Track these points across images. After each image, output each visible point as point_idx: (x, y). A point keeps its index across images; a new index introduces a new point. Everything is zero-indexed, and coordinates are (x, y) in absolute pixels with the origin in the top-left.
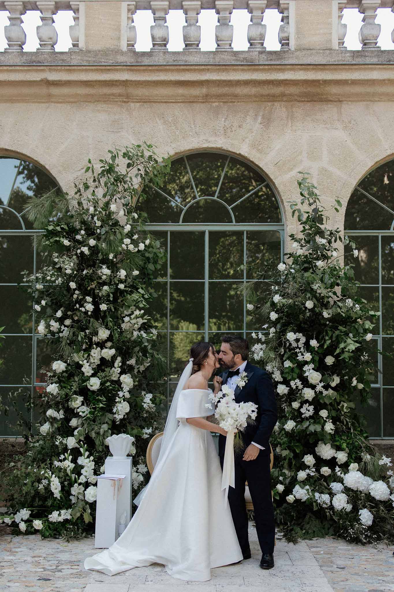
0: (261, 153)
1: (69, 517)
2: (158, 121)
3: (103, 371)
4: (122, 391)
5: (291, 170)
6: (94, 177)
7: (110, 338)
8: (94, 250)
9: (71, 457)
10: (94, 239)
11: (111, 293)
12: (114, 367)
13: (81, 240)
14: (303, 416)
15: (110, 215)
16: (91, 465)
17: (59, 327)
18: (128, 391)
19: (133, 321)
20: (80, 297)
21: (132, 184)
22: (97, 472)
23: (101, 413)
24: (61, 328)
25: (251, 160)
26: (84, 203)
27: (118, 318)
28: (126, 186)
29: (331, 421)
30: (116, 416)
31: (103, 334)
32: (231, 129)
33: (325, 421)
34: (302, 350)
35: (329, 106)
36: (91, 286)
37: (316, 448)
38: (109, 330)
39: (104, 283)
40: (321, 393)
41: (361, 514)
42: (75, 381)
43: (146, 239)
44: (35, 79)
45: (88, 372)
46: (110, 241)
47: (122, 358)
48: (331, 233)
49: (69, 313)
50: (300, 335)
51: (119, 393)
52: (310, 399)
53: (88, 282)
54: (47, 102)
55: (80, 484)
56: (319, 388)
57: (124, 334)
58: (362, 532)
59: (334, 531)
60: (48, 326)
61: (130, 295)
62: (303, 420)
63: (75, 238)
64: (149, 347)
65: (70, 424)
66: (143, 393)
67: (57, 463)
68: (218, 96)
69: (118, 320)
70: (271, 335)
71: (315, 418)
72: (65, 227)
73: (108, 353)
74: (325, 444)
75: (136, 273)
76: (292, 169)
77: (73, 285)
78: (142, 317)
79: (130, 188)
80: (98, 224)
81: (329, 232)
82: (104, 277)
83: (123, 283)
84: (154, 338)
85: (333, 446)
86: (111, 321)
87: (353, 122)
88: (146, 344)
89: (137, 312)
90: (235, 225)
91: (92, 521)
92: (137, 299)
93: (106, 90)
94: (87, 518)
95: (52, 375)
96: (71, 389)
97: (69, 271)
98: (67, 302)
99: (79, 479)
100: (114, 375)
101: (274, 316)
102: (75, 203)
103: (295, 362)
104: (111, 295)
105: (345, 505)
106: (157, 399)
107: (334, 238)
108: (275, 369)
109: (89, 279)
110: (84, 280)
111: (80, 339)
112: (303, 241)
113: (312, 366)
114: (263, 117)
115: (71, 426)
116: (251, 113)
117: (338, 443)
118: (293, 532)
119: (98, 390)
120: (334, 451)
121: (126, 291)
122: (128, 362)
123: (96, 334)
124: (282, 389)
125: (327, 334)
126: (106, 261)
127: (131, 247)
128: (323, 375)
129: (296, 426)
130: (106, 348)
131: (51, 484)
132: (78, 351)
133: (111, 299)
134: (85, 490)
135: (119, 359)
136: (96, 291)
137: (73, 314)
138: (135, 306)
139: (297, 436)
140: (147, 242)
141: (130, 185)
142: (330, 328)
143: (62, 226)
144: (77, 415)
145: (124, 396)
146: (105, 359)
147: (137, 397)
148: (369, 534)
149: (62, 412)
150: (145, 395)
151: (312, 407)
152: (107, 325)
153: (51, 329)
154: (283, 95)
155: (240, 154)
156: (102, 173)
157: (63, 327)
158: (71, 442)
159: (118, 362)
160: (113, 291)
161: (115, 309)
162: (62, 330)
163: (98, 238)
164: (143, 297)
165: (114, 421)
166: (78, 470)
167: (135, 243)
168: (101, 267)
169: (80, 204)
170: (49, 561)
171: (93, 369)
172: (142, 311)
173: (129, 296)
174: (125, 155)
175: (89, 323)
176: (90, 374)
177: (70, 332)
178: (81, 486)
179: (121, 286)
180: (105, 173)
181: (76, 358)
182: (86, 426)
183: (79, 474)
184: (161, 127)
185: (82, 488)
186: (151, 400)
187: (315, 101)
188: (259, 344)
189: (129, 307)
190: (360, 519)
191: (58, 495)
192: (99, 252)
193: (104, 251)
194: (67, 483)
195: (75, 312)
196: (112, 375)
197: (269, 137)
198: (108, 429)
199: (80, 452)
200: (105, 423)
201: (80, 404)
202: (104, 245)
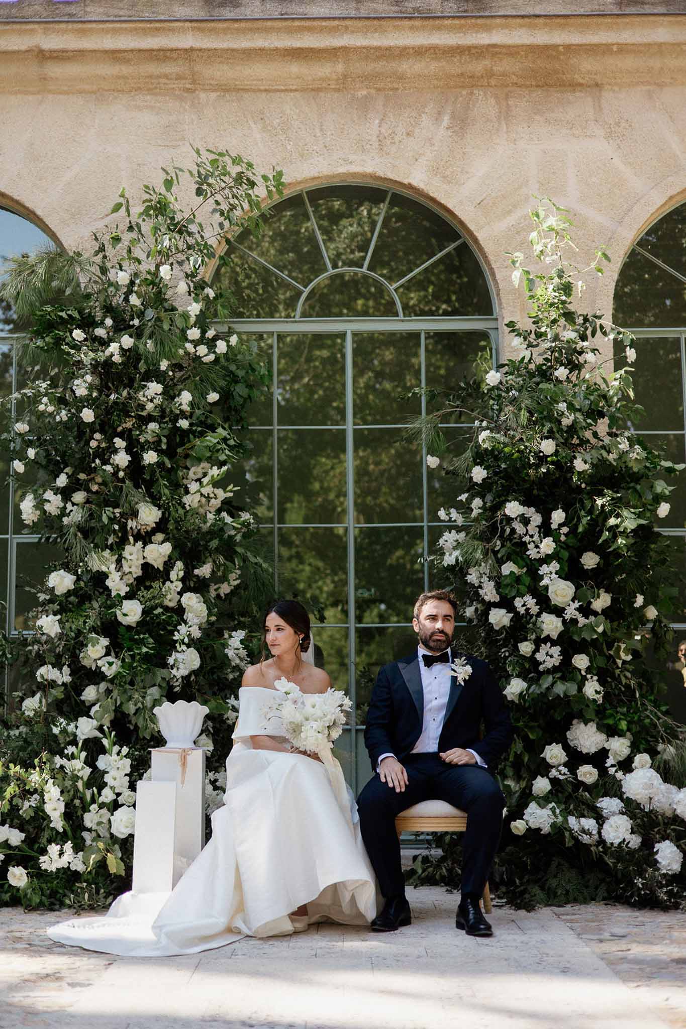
0: (450, 182)
1: (80, 868)
2: (253, 125)
3: (148, 588)
4: (186, 624)
6: (130, 222)
7: (161, 526)
8: (131, 355)
9: (84, 754)
10: (131, 336)
11: (164, 436)
12: (169, 579)
13: (105, 336)
14: (541, 668)
15: (160, 292)
16: (123, 766)
17: (62, 505)
18: (198, 625)
19: (206, 492)
20: (104, 445)
21: (202, 237)
23: (145, 666)
24: (65, 508)
25: (432, 195)
27: (177, 482)
28: (191, 241)
29: (595, 678)
30: (174, 672)
31: (149, 515)
32: (392, 138)
33: (584, 679)
34: (536, 538)
35: (578, 94)
36: (124, 425)
37: (568, 733)
38: (159, 507)
39: (150, 418)
40: (574, 621)
41: (658, 851)
42: (93, 609)
43: (231, 336)
44: (16, 48)
45: (118, 589)
46: (162, 336)
47: (186, 564)
48: (586, 320)
49: (82, 476)
50: (530, 512)
51: (179, 628)
52: (554, 636)
53: (118, 416)
54: (38, 93)
55: (102, 805)
56: (571, 612)
58: (661, 882)
59: (608, 891)
60: (40, 504)
61: (200, 438)
62: (541, 674)
63: (93, 334)
64: (239, 540)
65: (82, 698)
66: (227, 631)
67: (58, 762)
68: (367, 77)
69: (177, 488)
70: (475, 513)
71: (565, 670)
72: (76, 315)
73: (158, 552)
74: (586, 724)
75: (213, 397)
76: (510, 211)
77: (88, 415)
78: (224, 483)
79: (198, 243)
81: (581, 318)
82: (150, 406)
83: (186, 419)
85: (600, 728)
86: (164, 493)
87: (623, 125)
88: (233, 532)
89: (215, 472)
90: (403, 321)
91: (124, 872)
92: (214, 446)
93: (152, 68)
94: (114, 865)
95: (48, 597)
96: (84, 624)
98: (77, 456)
99: (100, 795)
100: (169, 597)
101: (479, 474)
103: (521, 562)
104: (164, 440)
105: (628, 837)
107: (590, 329)
108: (485, 579)
109: (120, 411)
110: (111, 413)
112: (533, 336)
113: (555, 566)
114: (453, 117)
115: (84, 702)
116: (430, 108)
117: (610, 722)
118: (527, 896)
119: (138, 623)
120: (603, 737)
121: (194, 432)
122: (196, 572)
123: (135, 514)
124: (499, 618)
125: (583, 507)
127: (202, 350)
128: (577, 588)
129: (528, 689)
130: (154, 543)
131: (46, 799)
132: (100, 550)
134: (112, 815)
135: (179, 565)
136: (133, 433)
137: (90, 480)
138: (209, 459)
139: (529, 707)
140: (233, 342)
141: (199, 240)
142: (588, 493)
143: (69, 312)
144: (97, 677)
145: (189, 632)
146: (153, 567)
148: (675, 890)
149: (66, 669)
150: (230, 635)
151: (558, 648)
152: (157, 498)
153: (47, 507)
154: (490, 74)
155: (410, 187)
156: (146, 215)
157: (69, 506)
158: (85, 728)
159: (177, 571)
160: (166, 432)
162: (68, 511)
163: (138, 334)
164: (226, 443)
165: (170, 683)
166: (97, 780)
167: (209, 344)
168: (145, 386)
171: (128, 584)
172: (224, 469)
173: (197, 440)
175: (121, 492)
176: (122, 593)
177: (83, 513)
178: (104, 810)
179: (184, 424)
180: (152, 213)
181: (96, 562)
182: (115, 694)
183: (102, 786)
184: (258, 136)
185: (106, 813)
186: (242, 642)
187: (551, 86)
188: (453, 532)
189: (198, 461)
190: (656, 862)
191: (58, 823)
192: (141, 359)
193: (150, 356)
194: (77, 802)
195: (92, 475)
196: (165, 596)
197: (464, 153)
198: (162, 696)
199: (103, 746)
200: (154, 685)
201: (103, 652)
202: (150, 344)
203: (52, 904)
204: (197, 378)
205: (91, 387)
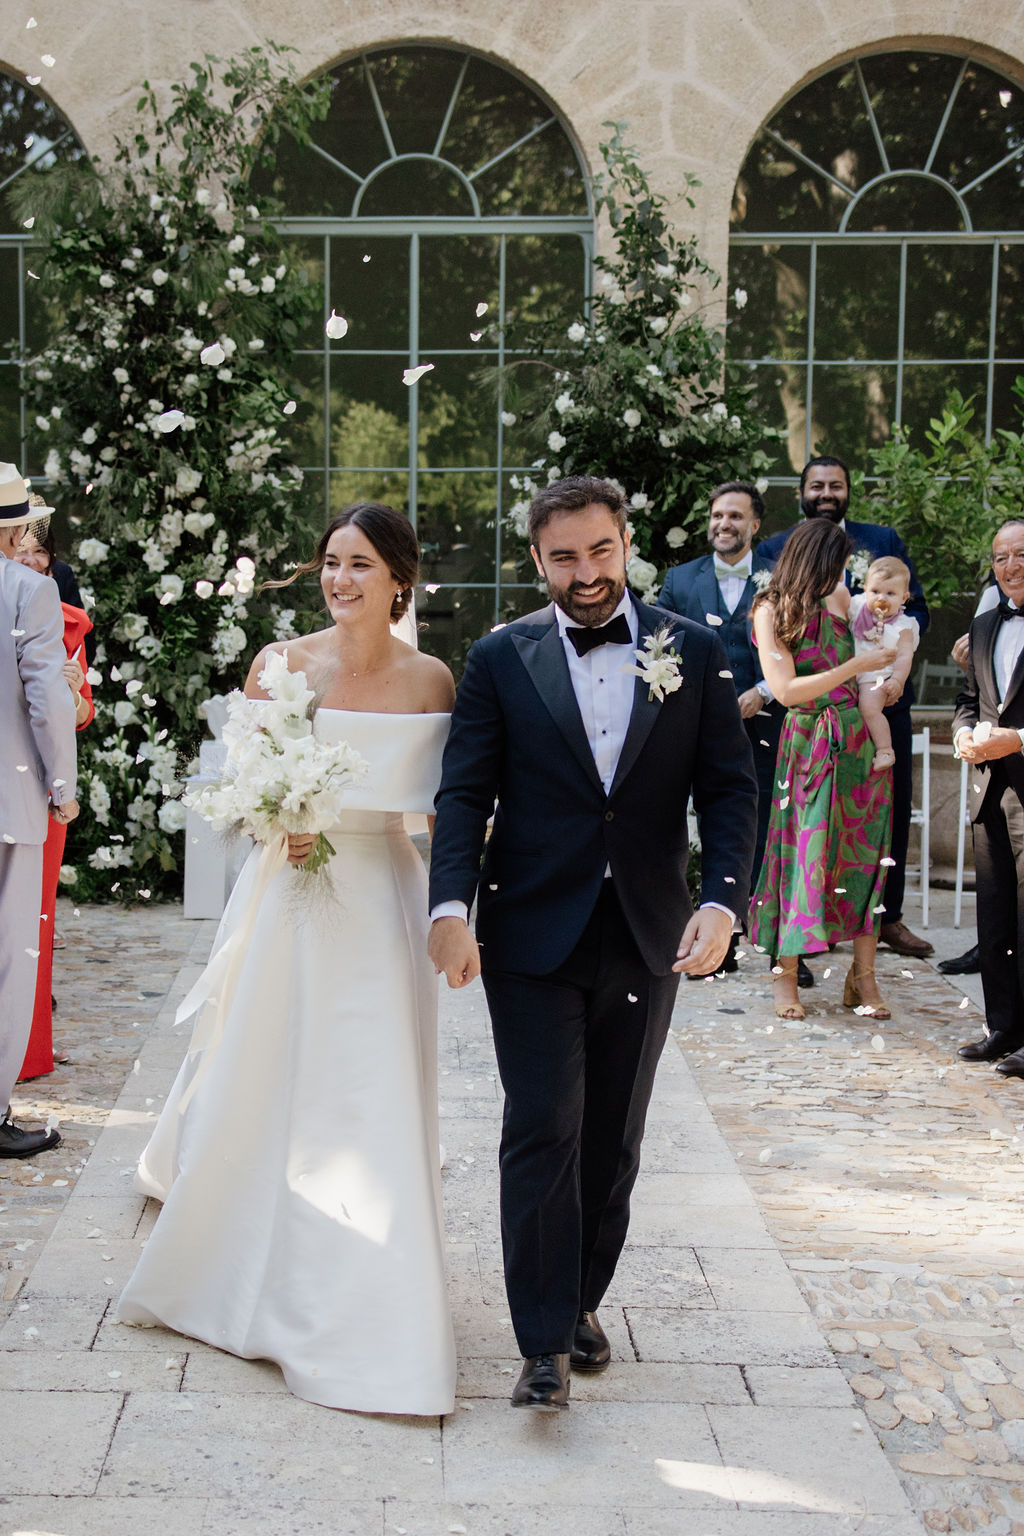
0: (541, 49)
1: (128, 863)
3: (189, 561)
4: (231, 604)
5: (610, 90)
6: (158, 122)
7: (202, 491)
8: (164, 293)
9: (125, 743)
10: (164, 270)
11: (204, 390)
12: (211, 552)
13: (135, 270)
15: (194, 210)
16: (170, 758)
17: (90, 465)
18: (244, 605)
19: (252, 453)
20: (136, 400)
21: (242, 135)
22: (180, 772)
23: (187, 651)
24: (94, 468)
26: (139, 180)
27: (218, 445)
28: (231, 141)
30: (219, 657)
31: (188, 480)
36: (159, 375)
38: (199, 471)
39: (188, 369)
42: (128, 584)
43: (277, 265)
45: (156, 564)
46: (199, 274)
47: (229, 534)
49: (112, 435)
51: (224, 608)
53: (152, 366)
55: (147, 797)
57: (232, 481)
60: (66, 464)
61: (244, 394)
63: (120, 264)
64: (288, 509)
66: (274, 608)
67: (99, 755)
69: (218, 449)
72: (98, 240)
73: (199, 522)
75: (257, 344)
76: (614, 88)
77: (121, 375)
78: (271, 442)
79: (238, 145)
80: (171, 234)
82: (187, 355)
83: (229, 369)
84: (298, 488)
86: (203, 454)
88: (282, 503)
89: (261, 434)
90: (479, 222)
91: (175, 869)
92: (261, 405)
94: (167, 863)
96: (120, 603)
97: (111, 344)
98: (107, 412)
99: (144, 787)
100: (211, 571)
101: (556, 442)
102: (118, 183)
104: (204, 396)
106: (306, 621)
109: (153, 359)
110: (145, 364)
111: (136, 492)
112: (626, 271)
119: (179, 603)
121: (236, 387)
122: (241, 542)
123: (172, 480)
125: (670, 481)
126: (190, 320)
127: (246, 286)
130: (194, 511)
131: (92, 795)
132: (134, 519)
133: (204, 405)
134: (158, 808)
135: (222, 535)
136: (170, 387)
137: (121, 437)
138: (256, 418)
140: (281, 271)
141: (239, 137)
142: (677, 466)
143: (92, 239)
144: (135, 656)
145: (234, 614)
146: (192, 535)
147: (262, 618)
150: (279, 613)
152: (196, 460)
153: (75, 469)
155: (492, 54)
156: (177, 118)
157: (99, 467)
158: (123, 713)
159: (220, 542)
160: (206, 385)
161: (212, 424)
162: (97, 472)
163: (172, 266)
164: (273, 399)
165: (214, 670)
166: (142, 772)
167: (254, 277)
168: (181, 334)
169: (129, 185)
170: (98, 937)
171: (167, 557)
172: (272, 432)
173: (241, 397)
174: (229, 79)
175: (158, 457)
176: (160, 568)
177: (114, 477)
178: (149, 803)
179: (225, 374)
180: (184, 115)
181: (131, 532)
182: (154, 678)
183: (145, 777)
185: (151, 805)
186: (292, 623)
189: (243, 421)
191: (103, 817)
192: (176, 298)
193: (186, 296)
194: (120, 794)
195: (124, 432)
196: (207, 570)
197: (560, 11)
198: (204, 685)
199: (144, 733)
200: (196, 672)
201: (142, 631)
202: (185, 283)
203: (100, 897)
204: (240, 315)
205: (120, 337)
